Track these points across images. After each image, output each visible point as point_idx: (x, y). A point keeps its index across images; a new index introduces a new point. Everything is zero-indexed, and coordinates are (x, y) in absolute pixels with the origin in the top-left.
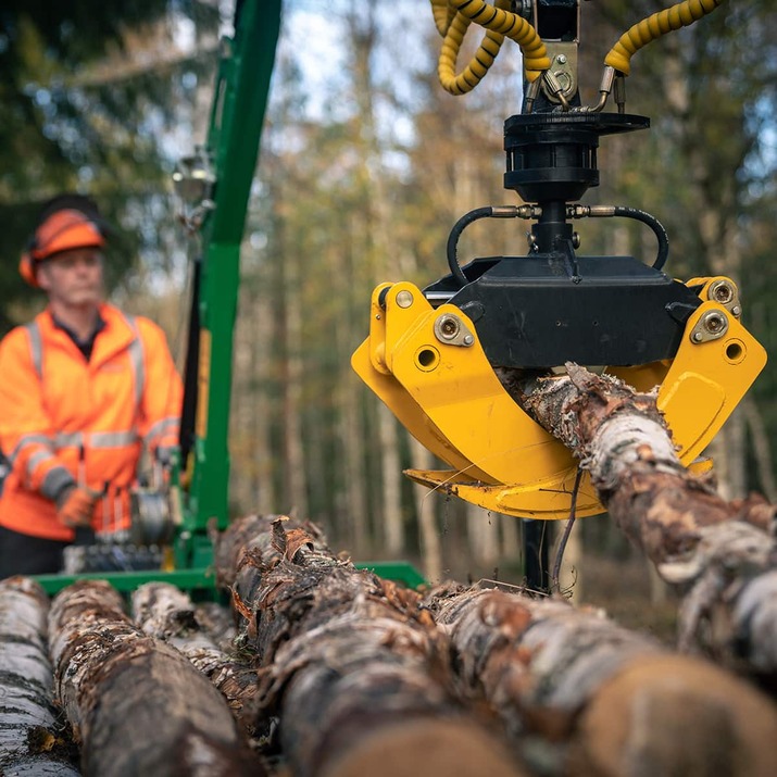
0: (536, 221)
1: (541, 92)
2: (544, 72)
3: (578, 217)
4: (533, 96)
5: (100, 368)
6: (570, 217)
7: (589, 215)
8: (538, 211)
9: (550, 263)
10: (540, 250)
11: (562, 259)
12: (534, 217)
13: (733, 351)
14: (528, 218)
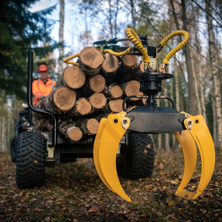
0: (147, 99)
1: (148, 68)
2: (149, 63)
3: (157, 98)
4: (146, 69)
5: (47, 86)
6: (155, 98)
7: (159, 98)
8: (147, 97)
9: (150, 108)
10: (148, 106)
11: (153, 107)
12: (146, 98)
13: (197, 122)
14: (145, 98)
